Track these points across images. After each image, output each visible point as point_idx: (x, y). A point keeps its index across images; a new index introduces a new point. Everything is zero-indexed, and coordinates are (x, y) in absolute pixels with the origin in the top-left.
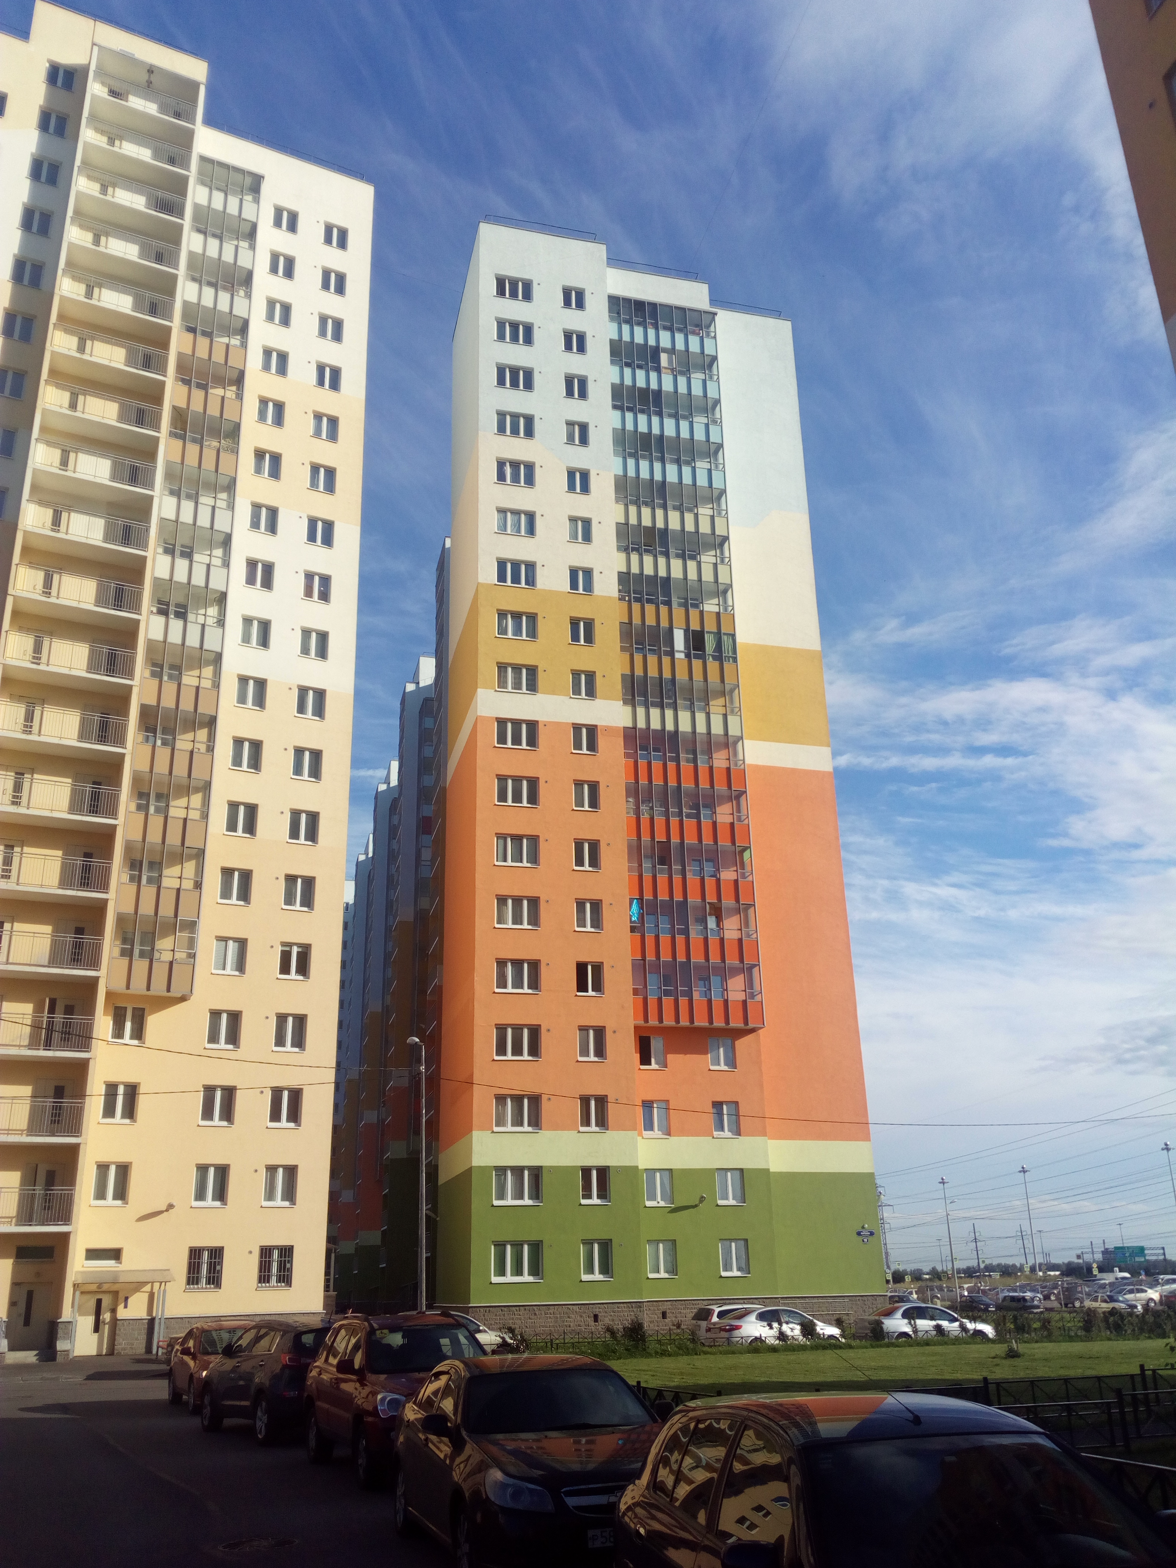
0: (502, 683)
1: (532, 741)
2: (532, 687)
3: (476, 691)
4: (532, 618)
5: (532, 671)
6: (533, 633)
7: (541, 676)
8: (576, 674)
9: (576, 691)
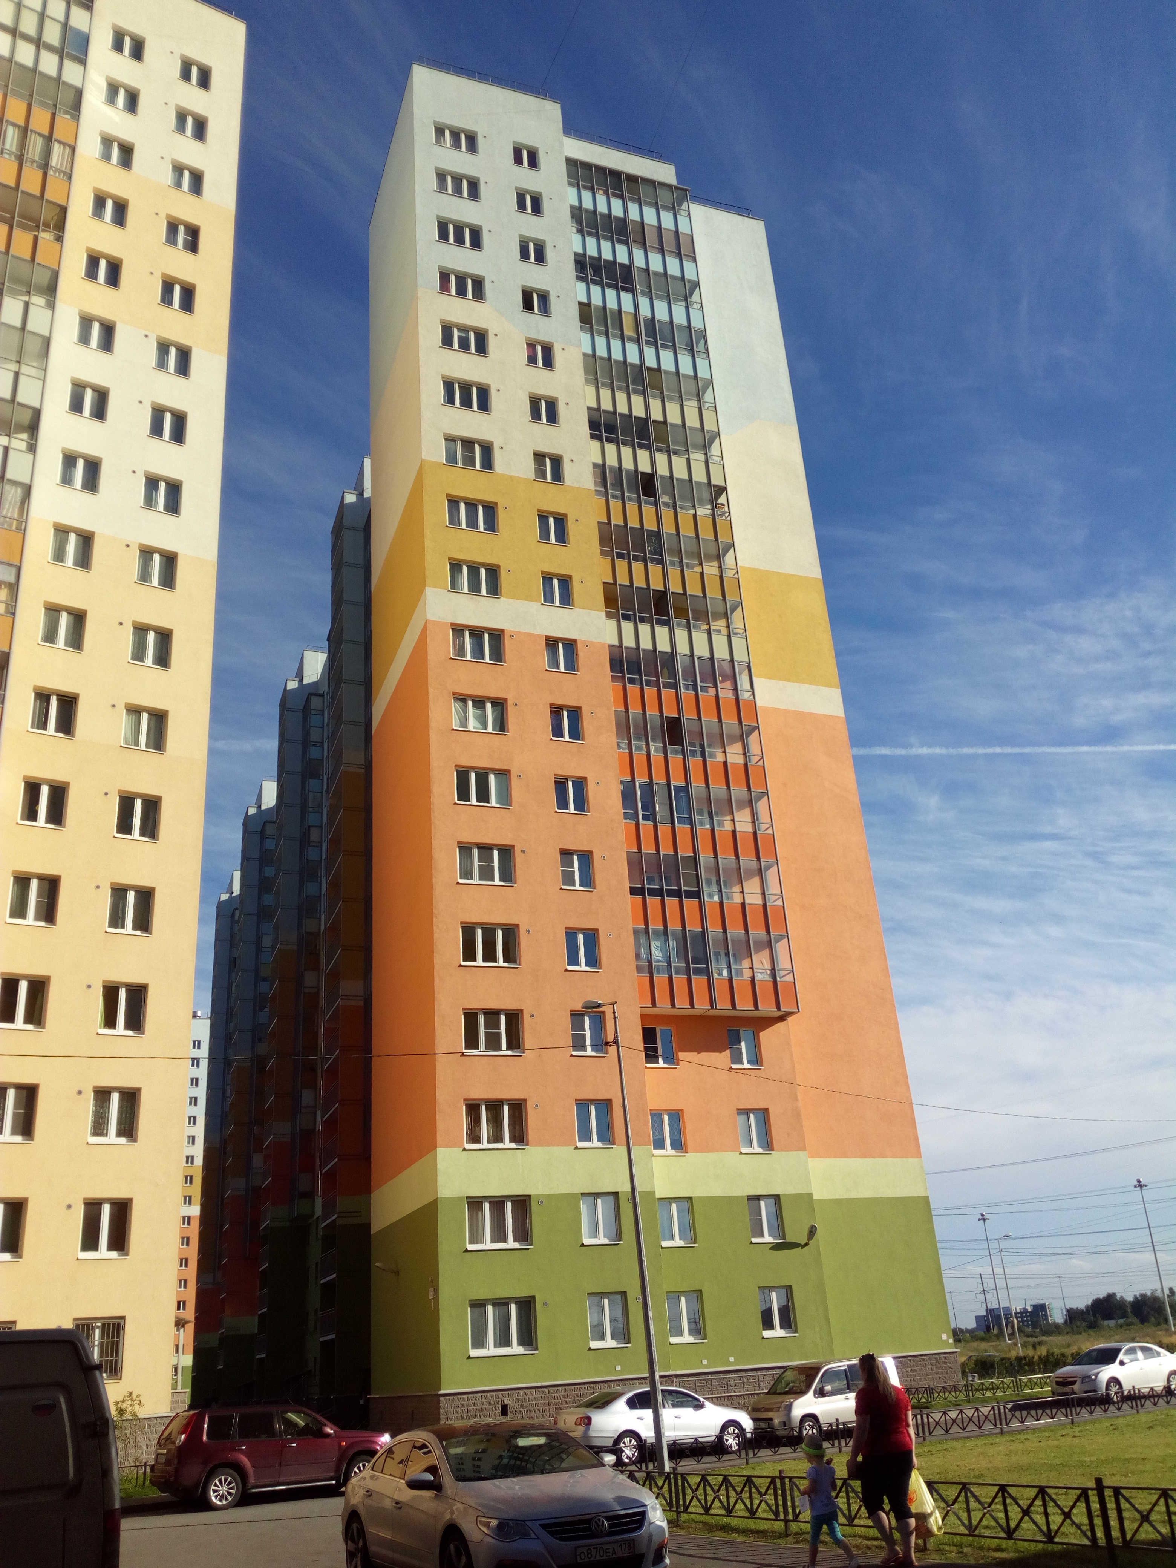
0: (455, 585)
1: (498, 655)
2: (494, 590)
3: (422, 591)
4: (490, 509)
5: (493, 572)
6: (491, 526)
7: (504, 579)
8: (547, 579)
9: (548, 598)
